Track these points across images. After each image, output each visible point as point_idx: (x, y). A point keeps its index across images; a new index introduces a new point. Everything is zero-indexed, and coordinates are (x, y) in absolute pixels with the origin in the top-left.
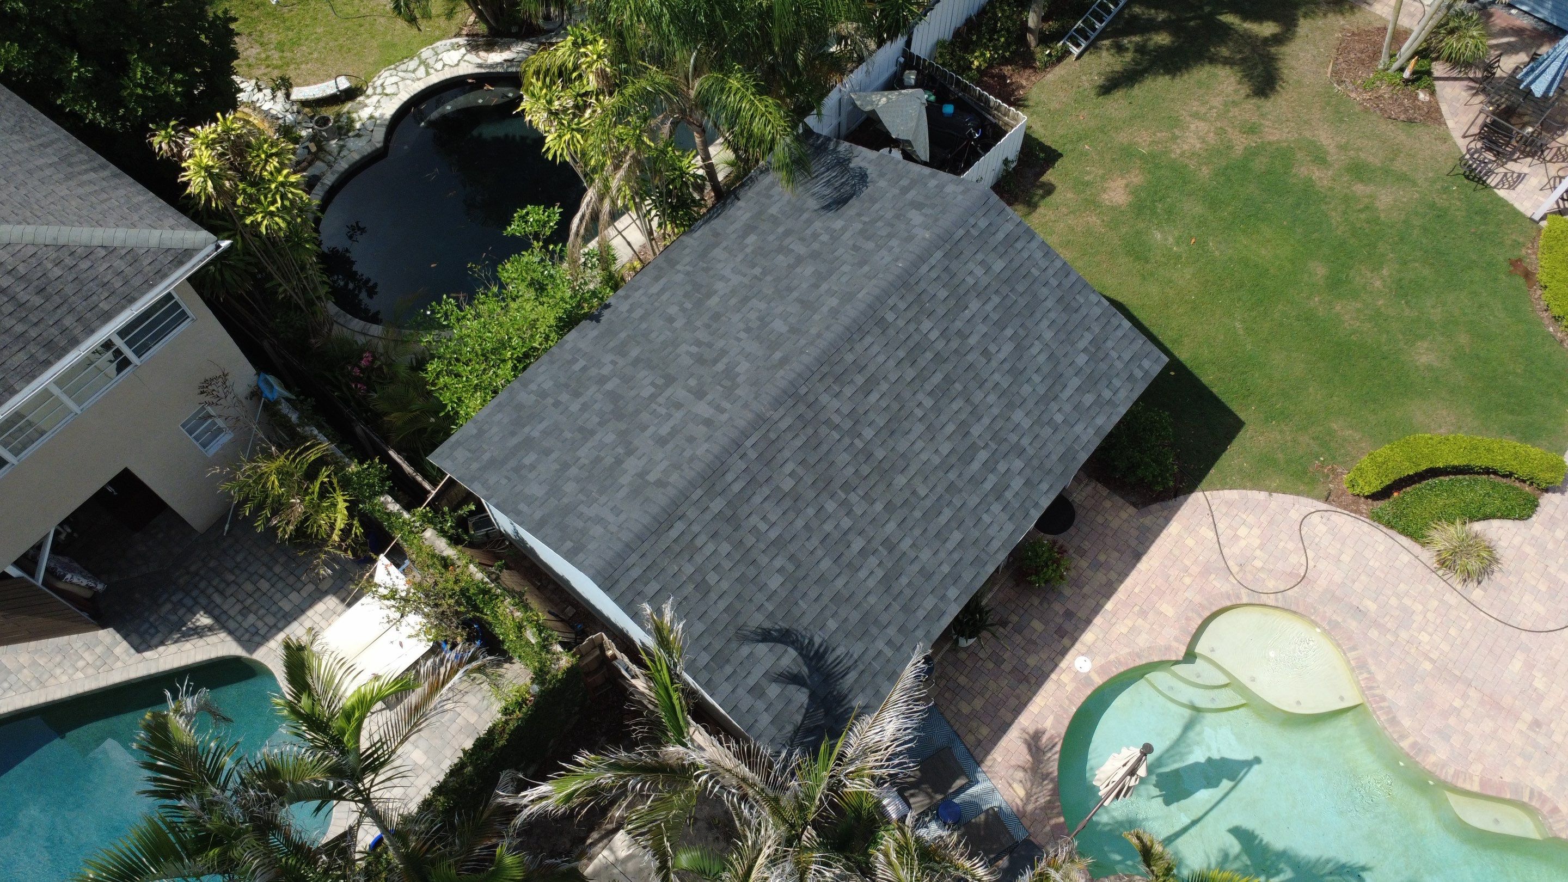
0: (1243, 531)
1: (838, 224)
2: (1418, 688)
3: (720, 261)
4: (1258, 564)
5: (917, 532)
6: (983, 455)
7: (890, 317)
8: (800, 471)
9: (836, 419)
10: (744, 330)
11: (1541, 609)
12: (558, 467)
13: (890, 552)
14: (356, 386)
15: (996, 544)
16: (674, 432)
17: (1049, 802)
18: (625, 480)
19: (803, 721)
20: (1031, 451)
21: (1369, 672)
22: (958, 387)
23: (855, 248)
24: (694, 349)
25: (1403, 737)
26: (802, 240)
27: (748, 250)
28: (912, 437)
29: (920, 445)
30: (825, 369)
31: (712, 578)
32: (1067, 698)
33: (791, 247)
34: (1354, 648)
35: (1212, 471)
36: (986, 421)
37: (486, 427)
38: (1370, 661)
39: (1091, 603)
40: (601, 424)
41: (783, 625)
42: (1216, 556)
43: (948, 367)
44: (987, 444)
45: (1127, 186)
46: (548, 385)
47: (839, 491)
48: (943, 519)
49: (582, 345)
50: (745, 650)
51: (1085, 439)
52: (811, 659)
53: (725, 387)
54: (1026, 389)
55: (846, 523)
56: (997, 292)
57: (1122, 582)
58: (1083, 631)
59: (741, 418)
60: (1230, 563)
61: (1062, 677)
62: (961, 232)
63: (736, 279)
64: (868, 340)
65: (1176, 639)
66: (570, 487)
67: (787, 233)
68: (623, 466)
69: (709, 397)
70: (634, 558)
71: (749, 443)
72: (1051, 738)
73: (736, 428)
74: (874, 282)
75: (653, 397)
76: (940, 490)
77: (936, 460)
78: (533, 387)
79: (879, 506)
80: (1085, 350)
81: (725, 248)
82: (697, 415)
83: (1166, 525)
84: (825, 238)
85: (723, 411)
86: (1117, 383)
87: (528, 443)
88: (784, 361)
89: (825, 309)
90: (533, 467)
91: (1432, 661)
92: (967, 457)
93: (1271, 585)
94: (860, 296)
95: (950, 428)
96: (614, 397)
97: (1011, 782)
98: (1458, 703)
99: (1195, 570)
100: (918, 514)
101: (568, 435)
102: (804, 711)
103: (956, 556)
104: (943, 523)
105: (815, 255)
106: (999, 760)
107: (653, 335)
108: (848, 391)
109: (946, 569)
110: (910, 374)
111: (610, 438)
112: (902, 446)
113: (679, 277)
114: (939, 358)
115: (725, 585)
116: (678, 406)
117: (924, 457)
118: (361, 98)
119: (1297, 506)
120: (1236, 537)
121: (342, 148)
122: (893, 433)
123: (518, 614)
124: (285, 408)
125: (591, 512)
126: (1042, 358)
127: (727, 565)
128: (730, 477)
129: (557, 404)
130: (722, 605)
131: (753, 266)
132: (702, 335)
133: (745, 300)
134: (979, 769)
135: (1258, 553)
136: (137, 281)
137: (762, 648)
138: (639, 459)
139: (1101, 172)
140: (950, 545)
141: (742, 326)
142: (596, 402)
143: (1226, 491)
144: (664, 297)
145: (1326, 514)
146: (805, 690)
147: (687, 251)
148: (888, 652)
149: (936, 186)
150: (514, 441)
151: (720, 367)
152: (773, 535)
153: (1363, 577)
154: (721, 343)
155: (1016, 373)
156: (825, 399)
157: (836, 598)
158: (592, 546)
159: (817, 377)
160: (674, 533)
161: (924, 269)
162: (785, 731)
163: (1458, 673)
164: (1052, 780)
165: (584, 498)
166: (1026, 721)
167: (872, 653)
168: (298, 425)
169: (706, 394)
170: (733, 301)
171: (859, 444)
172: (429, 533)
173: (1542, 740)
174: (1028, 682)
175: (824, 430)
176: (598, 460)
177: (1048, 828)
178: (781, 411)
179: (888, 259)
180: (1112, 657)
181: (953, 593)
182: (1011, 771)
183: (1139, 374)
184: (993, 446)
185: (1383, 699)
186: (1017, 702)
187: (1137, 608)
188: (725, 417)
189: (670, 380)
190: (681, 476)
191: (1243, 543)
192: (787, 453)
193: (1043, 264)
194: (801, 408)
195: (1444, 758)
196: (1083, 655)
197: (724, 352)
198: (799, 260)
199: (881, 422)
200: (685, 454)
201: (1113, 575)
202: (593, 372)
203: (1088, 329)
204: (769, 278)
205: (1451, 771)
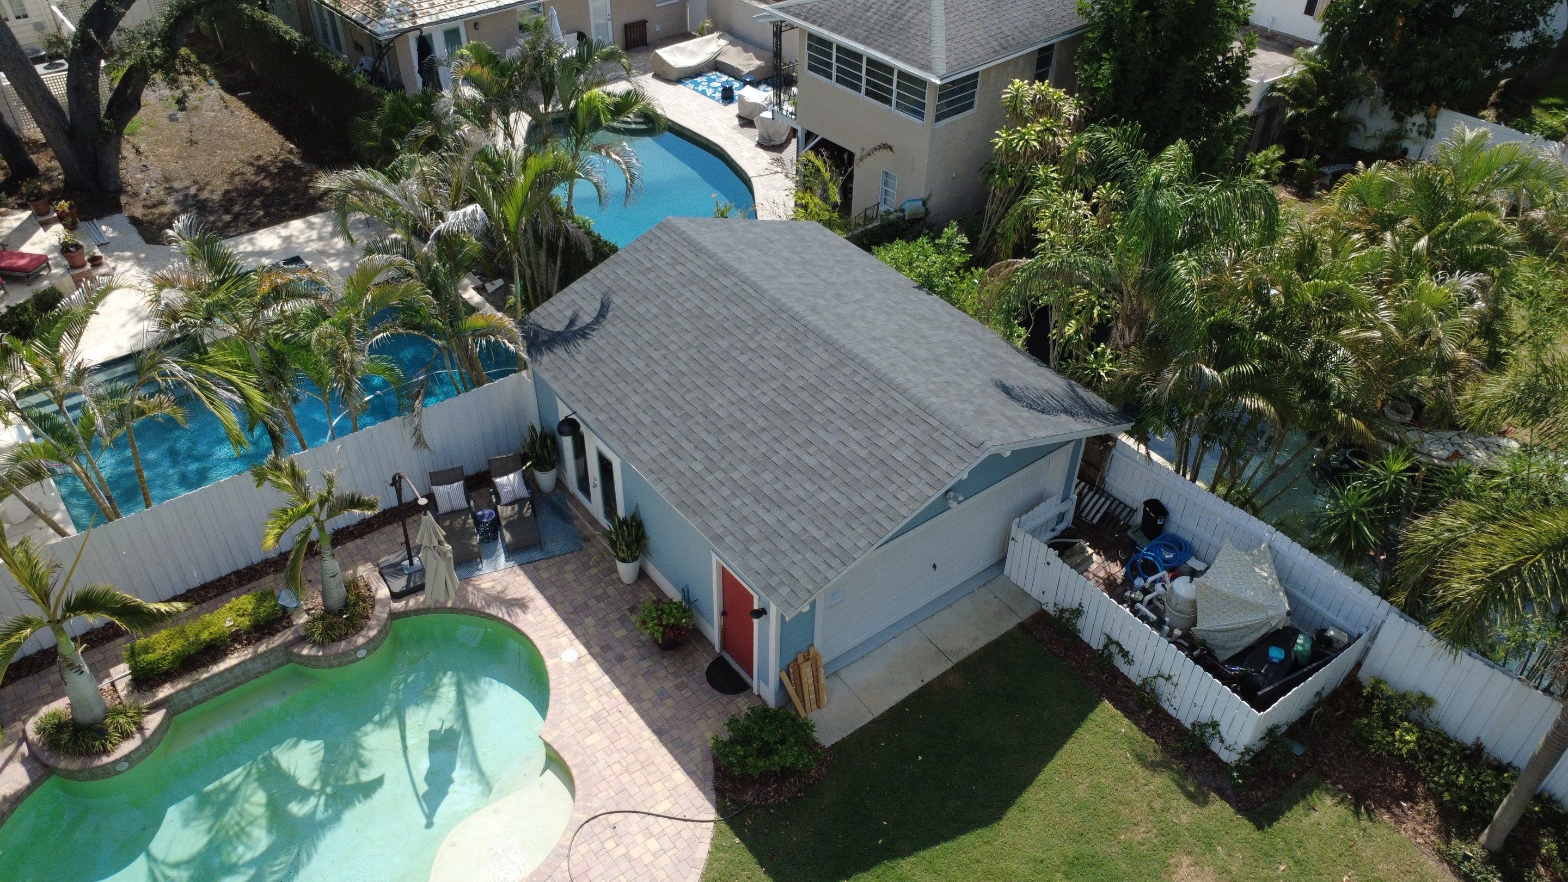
0: (653, 844)
4: (610, 845)
7: (847, 371)
32: (546, 636)
42: (634, 805)
50: (600, 296)
52: (583, 331)
54: (769, 477)
61: (564, 638)
65: (561, 737)
72: (517, 616)
83: (685, 770)
97: (496, 582)
99: (626, 780)
106: (517, 579)
115: (646, 282)
120: (647, 834)
126: (799, 491)
127: (659, 283)
130: (633, 282)
135: (622, 850)
146: (563, 329)
152: (675, 305)
155: (785, 468)
164: (483, 607)
180: (566, 680)
186: (559, 600)
187: (605, 714)
191: (639, 839)
196: (578, 659)
201: (647, 705)
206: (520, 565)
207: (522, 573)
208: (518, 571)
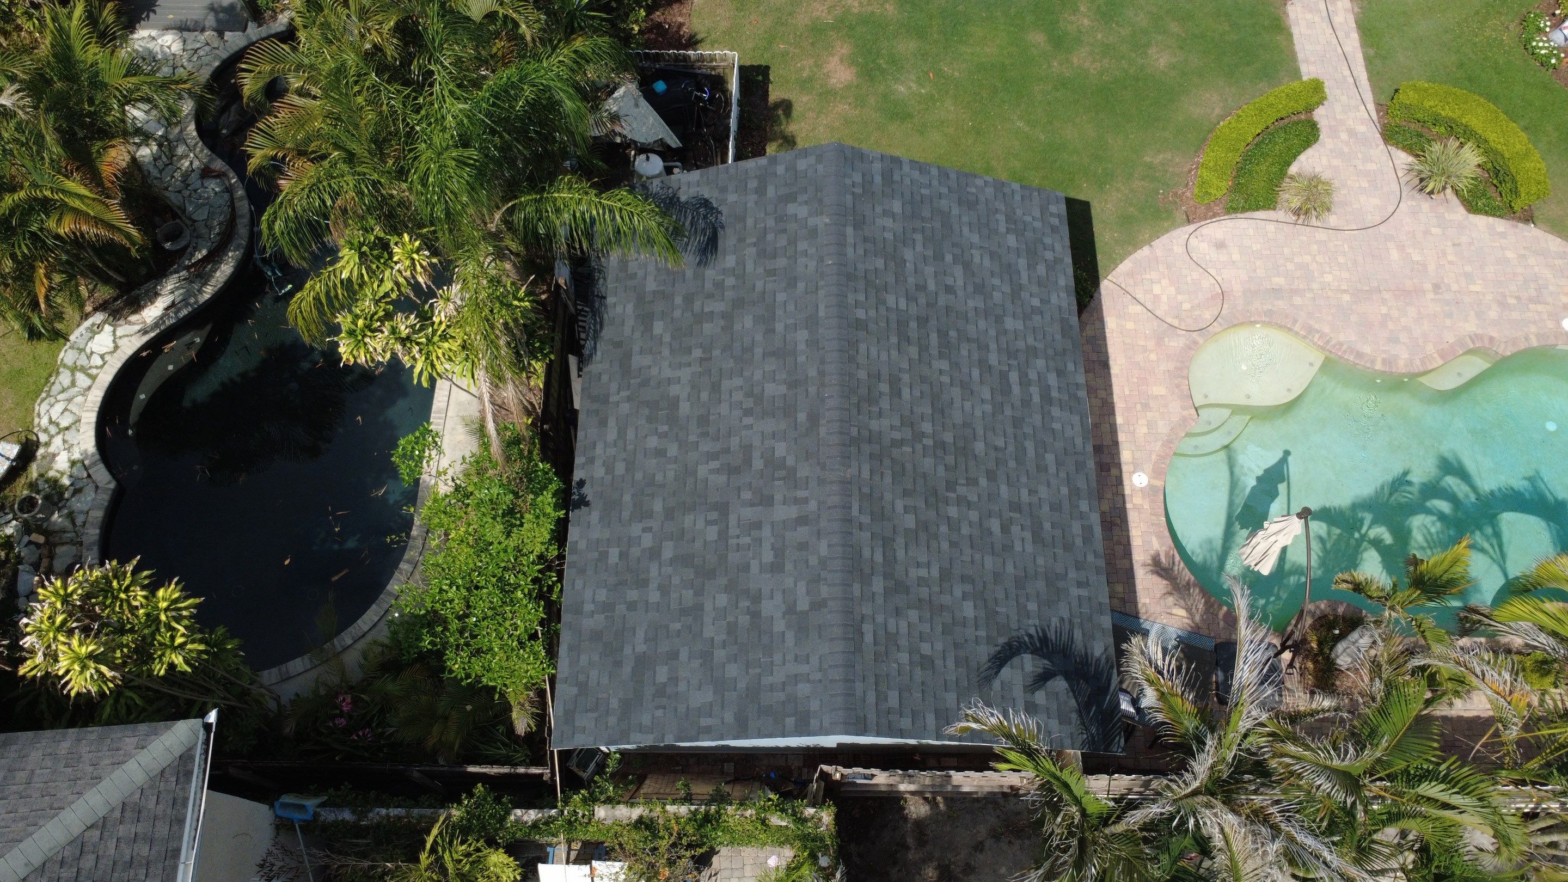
0: (1157, 289)
1: (730, 261)
2: (1354, 318)
3: (650, 367)
4: (1186, 306)
5: (1024, 479)
6: (1014, 377)
7: (861, 314)
8: (909, 502)
9: (897, 435)
10: (745, 415)
11: (1376, 201)
12: (700, 661)
13: (1020, 512)
14: (358, 736)
15: (1079, 441)
16: (779, 552)
17: (1206, 603)
18: (779, 626)
19: (1077, 701)
20: (1040, 345)
21: (1318, 331)
22: (953, 334)
23: (771, 273)
24: (714, 464)
25: (1373, 362)
26: (710, 296)
27: (667, 338)
28: (957, 404)
29: (968, 405)
30: (854, 400)
31: (926, 648)
32: (1151, 514)
33: (706, 310)
34: (1295, 321)
35: (1099, 257)
36: (993, 346)
37: (582, 678)
38: (1312, 322)
39: (1105, 428)
40: (699, 593)
41: (1002, 640)
42: (1156, 323)
43: (933, 322)
44: (1009, 365)
45: (841, 60)
46: (602, 595)
47: (948, 494)
48: (1031, 452)
49: (596, 534)
50: (996, 684)
51: (1064, 304)
52: (1042, 648)
53: (784, 479)
54: (997, 296)
55: (974, 515)
56: (914, 230)
57: (1112, 394)
58: (1118, 453)
59: (829, 495)
60: (1169, 320)
61: (1135, 501)
62: (849, 198)
63: (685, 374)
64: (863, 347)
65: (1184, 408)
66: (732, 670)
67: (689, 299)
68: (763, 614)
69: (778, 497)
70: (859, 686)
71: (855, 511)
72: (1167, 554)
73: (836, 507)
74: (821, 293)
75: (723, 535)
76: (1010, 430)
77: (988, 408)
78: (588, 607)
79: (983, 482)
80: (1008, 231)
81: (641, 353)
82: (784, 521)
83: (1103, 325)
84: (730, 281)
85: (806, 501)
86: (1048, 241)
87: (643, 663)
88: (814, 419)
89: (802, 347)
90: (674, 680)
91: (1345, 291)
92: (1006, 390)
93: (1208, 316)
94: (821, 313)
95: (976, 373)
96: (683, 560)
97: (1169, 611)
98: (1384, 310)
99: (1151, 344)
100: (1012, 464)
101: (677, 626)
102: (1071, 694)
103: (1063, 475)
104: (1034, 455)
105: (738, 304)
106: (1147, 601)
107: (659, 478)
108: (885, 404)
109: (1064, 490)
110: (913, 351)
111: (722, 600)
112: (958, 418)
113: (625, 408)
114: (923, 321)
115: (939, 646)
116: (758, 525)
117: (978, 413)
118: (41, 451)
119: (1174, 241)
120: (1157, 298)
121: (71, 516)
122: (942, 412)
123: (749, 813)
124: (329, 816)
125: (779, 676)
126: (987, 262)
127: (926, 628)
128: (867, 553)
129: (632, 606)
130: (951, 663)
131: (689, 351)
132: (706, 446)
133: (716, 388)
134: (1142, 621)
135: (1180, 297)
136: (162, 830)
137: (1006, 672)
138: (772, 598)
139: (811, 62)
140: (1052, 469)
141: (737, 413)
142: (670, 577)
143: (1120, 266)
144: (630, 434)
145: (1197, 232)
146: (1058, 678)
147: (605, 378)
148: (1084, 592)
149: (787, 170)
150: (627, 670)
151: (758, 464)
152: (935, 572)
153: (1258, 263)
154: (734, 442)
155: (980, 289)
156: (874, 425)
157: (1020, 583)
158: (814, 705)
159: (855, 412)
160: (869, 638)
161: (850, 251)
162: (1074, 721)
163: (1367, 288)
164: (1195, 585)
165: (758, 670)
166: (1140, 556)
167: (1075, 603)
168: (359, 820)
169: (772, 497)
170: (704, 396)
171: (929, 442)
172: (601, 812)
173: (1448, 296)
174: (1117, 525)
175: (896, 452)
176: (732, 629)
177: (1222, 623)
178: (854, 463)
179: (812, 264)
180: (1154, 457)
181: (1084, 506)
182: (1162, 602)
183: (1055, 221)
184: (1015, 363)
185: (1341, 344)
186: (1122, 547)
187: (1139, 406)
188: (813, 506)
189: (723, 509)
190: (829, 585)
191: (1164, 298)
192: (888, 496)
193: (924, 180)
194: (866, 448)
195: (1407, 356)
196: (1134, 472)
197: (747, 449)
198: (728, 317)
199: (928, 410)
200: (811, 563)
201: (1102, 394)
202: (635, 552)
203: (997, 211)
204: (716, 353)
205: (1418, 362)
206: (1137, 617)
207: (1140, 605)
208: (1142, 610)
